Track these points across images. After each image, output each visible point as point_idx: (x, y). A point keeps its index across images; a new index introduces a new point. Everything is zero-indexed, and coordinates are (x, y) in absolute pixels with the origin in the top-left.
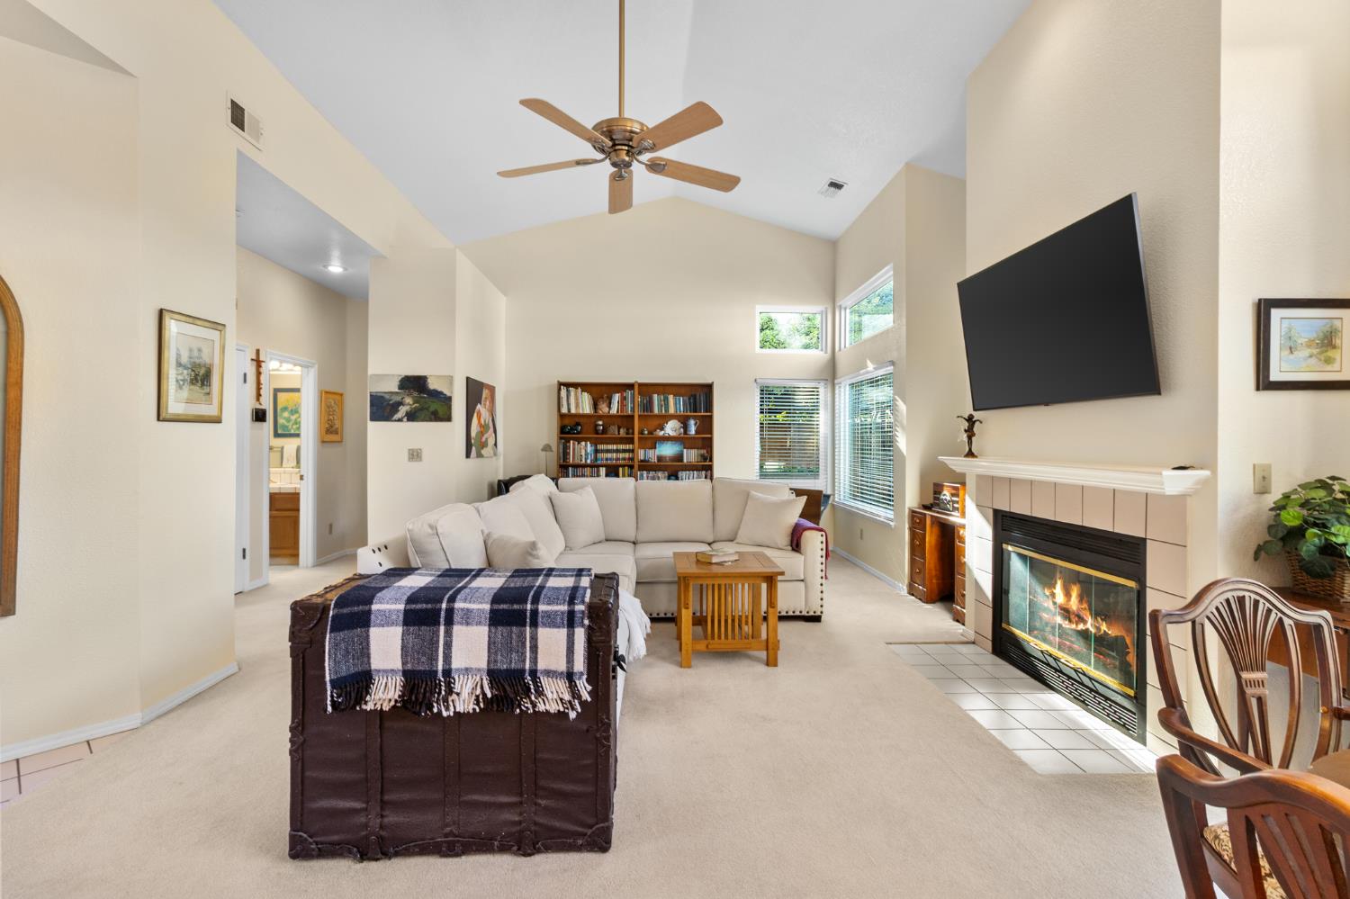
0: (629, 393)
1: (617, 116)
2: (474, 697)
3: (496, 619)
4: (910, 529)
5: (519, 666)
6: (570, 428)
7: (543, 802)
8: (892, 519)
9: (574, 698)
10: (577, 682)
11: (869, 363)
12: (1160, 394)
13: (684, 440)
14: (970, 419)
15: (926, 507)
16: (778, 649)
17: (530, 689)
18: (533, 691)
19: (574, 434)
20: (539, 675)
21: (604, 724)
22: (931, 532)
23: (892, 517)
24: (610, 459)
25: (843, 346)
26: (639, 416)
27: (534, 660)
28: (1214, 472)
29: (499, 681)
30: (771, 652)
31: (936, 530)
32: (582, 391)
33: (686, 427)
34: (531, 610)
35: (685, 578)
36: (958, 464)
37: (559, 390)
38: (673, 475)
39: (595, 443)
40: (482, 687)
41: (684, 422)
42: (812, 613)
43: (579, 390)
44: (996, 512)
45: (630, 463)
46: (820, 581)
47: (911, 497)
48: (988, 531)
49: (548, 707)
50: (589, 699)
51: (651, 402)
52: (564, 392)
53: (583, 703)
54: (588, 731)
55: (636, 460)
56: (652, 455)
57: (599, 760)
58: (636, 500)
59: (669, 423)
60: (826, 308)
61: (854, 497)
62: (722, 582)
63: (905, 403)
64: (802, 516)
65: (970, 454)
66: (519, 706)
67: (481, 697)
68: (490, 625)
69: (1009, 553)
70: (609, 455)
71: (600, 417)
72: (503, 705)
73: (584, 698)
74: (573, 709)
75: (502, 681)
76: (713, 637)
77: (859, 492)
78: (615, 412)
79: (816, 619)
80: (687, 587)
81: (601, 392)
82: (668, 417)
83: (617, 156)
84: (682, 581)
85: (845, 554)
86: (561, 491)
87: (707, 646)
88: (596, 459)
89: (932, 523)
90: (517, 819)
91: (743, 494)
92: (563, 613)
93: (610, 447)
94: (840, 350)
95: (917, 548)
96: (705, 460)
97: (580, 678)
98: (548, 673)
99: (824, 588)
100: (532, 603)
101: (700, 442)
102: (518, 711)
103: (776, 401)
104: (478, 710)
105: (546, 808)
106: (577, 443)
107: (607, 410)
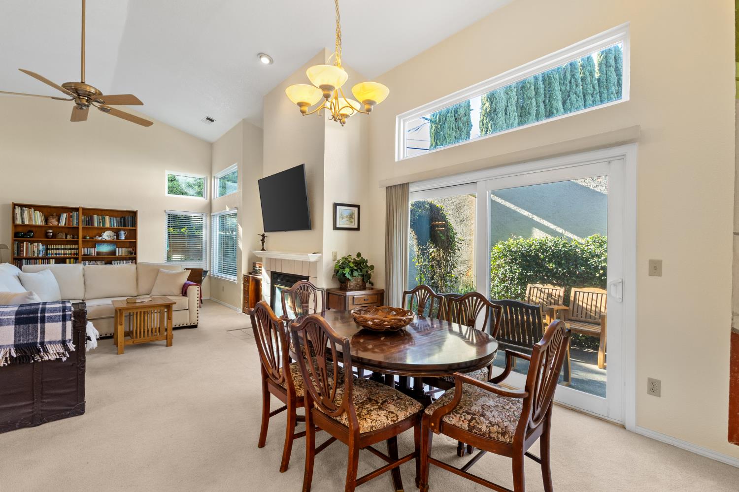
0: (75, 214)
1: (80, 81)
2: (4, 359)
3: (18, 322)
4: (243, 284)
5: (34, 341)
6: (22, 234)
7: (46, 401)
8: (237, 280)
9: (66, 350)
10: (68, 344)
11: (227, 207)
12: (311, 229)
13: (117, 243)
14: (263, 236)
15: (250, 273)
16: (173, 338)
17: (40, 350)
18: (42, 351)
19: (28, 238)
20: (45, 344)
21: (81, 361)
22: (252, 284)
23: (236, 279)
24: (59, 254)
25: (215, 197)
26: (83, 228)
27: (43, 337)
28: (322, 254)
29: (22, 349)
30: (168, 340)
31: (254, 283)
32: (35, 210)
33: (118, 235)
34: (41, 316)
35: (120, 310)
36: (259, 253)
37: (14, 208)
38: (109, 262)
39: (46, 244)
40: (10, 353)
41: (117, 233)
42: (192, 324)
43: (32, 209)
44: (272, 272)
45: (75, 256)
46: (197, 309)
47: (244, 270)
48: (269, 280)
49: (50, 358)
50: (74, 350)
51: (92, 220)
52: (18, 210)
53: (70, 353)
54: (72, 365)
55: (80, 254)
56: (93, 252)
57: (79, 377)
58: (84, 275)
59: (106, 232)
60: (207, 177)
61: (220, 271)
62: (142, 310)
63: (242, 227)
64: (188, 280)
65: (263, 249)
66: (33, 359)
67: (8, 358)
68: (15, 325)
69: (276, 287)
70: (58, 252)
71: (51, 228)
72: (23, 360)
73: (71, 350)
74: (65, 356)
75: (23, 348)
76: (136, 337)
77: (222, 270)
78: (63, 225)
79: (195, 326)
80: (121, 314)
81: (50, 212)
82: (105, 229)
83: (80, 101)
84: (118, 312)
85: (215, 300)
86: (24, 272)
87: (133, 342)
88: (47, 254)
89: (252, 280)
90: (30, 411)
91: (155, 270)
92: (59, 316)
93: (58, 246)
94: (214, 199)
95: (246, 292)
96: (131, 254)
97: (69, 342)
98: (51, 343)
99: (199, 312)
100: (41, 313)
101: (128, 244)
102: (32, 361)
103: (177, 222)
104: (6, 365)
105: (48, 402)
106: (29, 244)
107: (56, 223)
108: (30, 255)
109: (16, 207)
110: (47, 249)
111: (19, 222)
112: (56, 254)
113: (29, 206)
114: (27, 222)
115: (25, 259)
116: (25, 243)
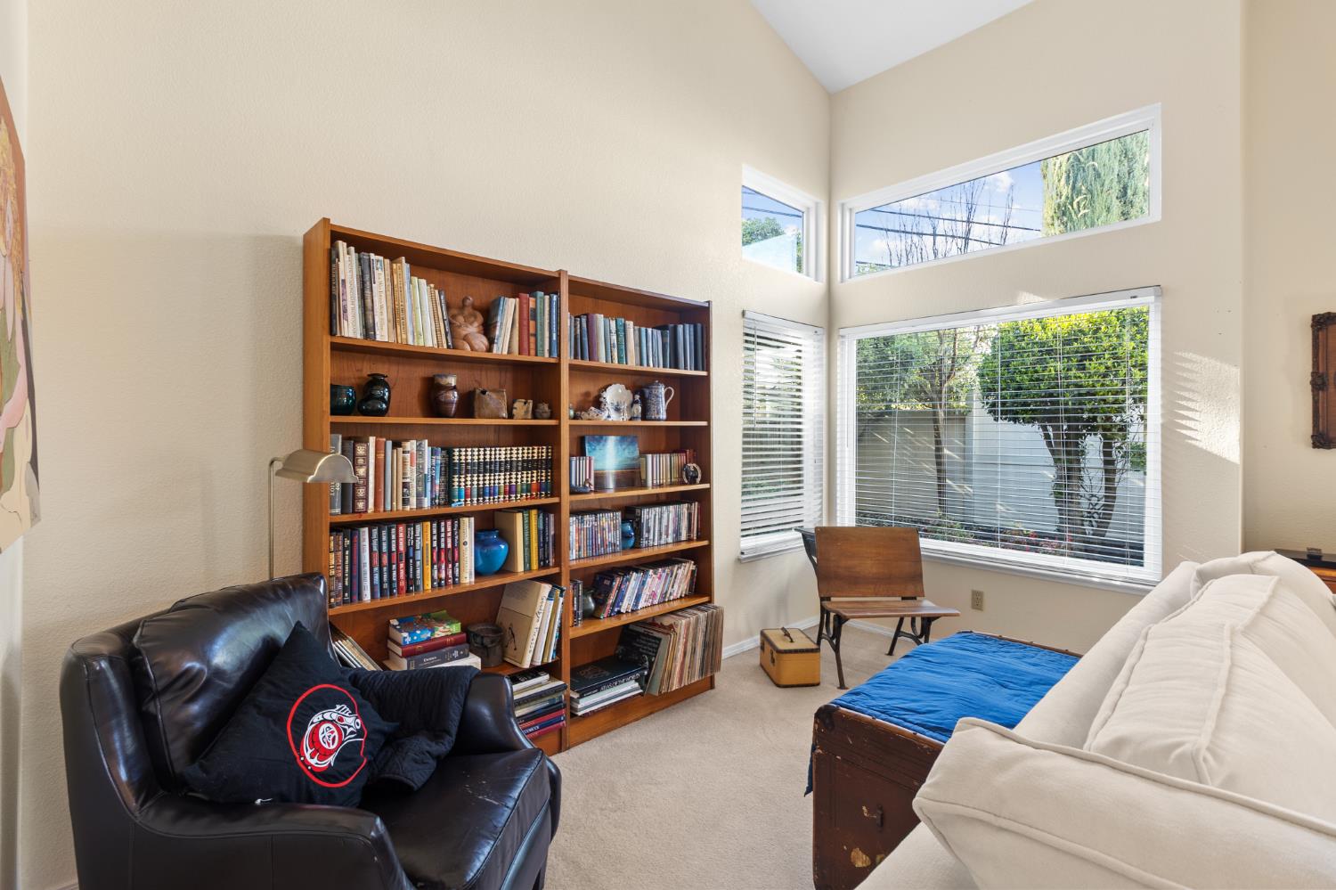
0: (542, 300)
13: (642, 433)
24: (490, 493)
25: (847, 272)
32: (413, 273)
37: (332, 258)
39: (443, 443)
43: (405, 266)
51: (592, 335)
52: (347, 263)
56: (588, 474)
59: (611, 391)
70: (486, 481)
78: (504, 352)
81: (465, 285)
88: (449, 494)
93: (487, 455)
94: (842, 281)
96: (694, 477)
106: (389, 444)
107: (481, 342)
108: (394, 507)
109: (342, 245)
110: (449, 469)
111: (351, 329)
112: (482, 493)
113: (391, 250)
114: (383, 335)
115: (371, 524)
116: (372, 440)
